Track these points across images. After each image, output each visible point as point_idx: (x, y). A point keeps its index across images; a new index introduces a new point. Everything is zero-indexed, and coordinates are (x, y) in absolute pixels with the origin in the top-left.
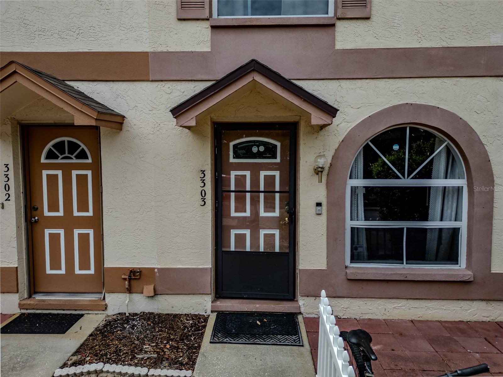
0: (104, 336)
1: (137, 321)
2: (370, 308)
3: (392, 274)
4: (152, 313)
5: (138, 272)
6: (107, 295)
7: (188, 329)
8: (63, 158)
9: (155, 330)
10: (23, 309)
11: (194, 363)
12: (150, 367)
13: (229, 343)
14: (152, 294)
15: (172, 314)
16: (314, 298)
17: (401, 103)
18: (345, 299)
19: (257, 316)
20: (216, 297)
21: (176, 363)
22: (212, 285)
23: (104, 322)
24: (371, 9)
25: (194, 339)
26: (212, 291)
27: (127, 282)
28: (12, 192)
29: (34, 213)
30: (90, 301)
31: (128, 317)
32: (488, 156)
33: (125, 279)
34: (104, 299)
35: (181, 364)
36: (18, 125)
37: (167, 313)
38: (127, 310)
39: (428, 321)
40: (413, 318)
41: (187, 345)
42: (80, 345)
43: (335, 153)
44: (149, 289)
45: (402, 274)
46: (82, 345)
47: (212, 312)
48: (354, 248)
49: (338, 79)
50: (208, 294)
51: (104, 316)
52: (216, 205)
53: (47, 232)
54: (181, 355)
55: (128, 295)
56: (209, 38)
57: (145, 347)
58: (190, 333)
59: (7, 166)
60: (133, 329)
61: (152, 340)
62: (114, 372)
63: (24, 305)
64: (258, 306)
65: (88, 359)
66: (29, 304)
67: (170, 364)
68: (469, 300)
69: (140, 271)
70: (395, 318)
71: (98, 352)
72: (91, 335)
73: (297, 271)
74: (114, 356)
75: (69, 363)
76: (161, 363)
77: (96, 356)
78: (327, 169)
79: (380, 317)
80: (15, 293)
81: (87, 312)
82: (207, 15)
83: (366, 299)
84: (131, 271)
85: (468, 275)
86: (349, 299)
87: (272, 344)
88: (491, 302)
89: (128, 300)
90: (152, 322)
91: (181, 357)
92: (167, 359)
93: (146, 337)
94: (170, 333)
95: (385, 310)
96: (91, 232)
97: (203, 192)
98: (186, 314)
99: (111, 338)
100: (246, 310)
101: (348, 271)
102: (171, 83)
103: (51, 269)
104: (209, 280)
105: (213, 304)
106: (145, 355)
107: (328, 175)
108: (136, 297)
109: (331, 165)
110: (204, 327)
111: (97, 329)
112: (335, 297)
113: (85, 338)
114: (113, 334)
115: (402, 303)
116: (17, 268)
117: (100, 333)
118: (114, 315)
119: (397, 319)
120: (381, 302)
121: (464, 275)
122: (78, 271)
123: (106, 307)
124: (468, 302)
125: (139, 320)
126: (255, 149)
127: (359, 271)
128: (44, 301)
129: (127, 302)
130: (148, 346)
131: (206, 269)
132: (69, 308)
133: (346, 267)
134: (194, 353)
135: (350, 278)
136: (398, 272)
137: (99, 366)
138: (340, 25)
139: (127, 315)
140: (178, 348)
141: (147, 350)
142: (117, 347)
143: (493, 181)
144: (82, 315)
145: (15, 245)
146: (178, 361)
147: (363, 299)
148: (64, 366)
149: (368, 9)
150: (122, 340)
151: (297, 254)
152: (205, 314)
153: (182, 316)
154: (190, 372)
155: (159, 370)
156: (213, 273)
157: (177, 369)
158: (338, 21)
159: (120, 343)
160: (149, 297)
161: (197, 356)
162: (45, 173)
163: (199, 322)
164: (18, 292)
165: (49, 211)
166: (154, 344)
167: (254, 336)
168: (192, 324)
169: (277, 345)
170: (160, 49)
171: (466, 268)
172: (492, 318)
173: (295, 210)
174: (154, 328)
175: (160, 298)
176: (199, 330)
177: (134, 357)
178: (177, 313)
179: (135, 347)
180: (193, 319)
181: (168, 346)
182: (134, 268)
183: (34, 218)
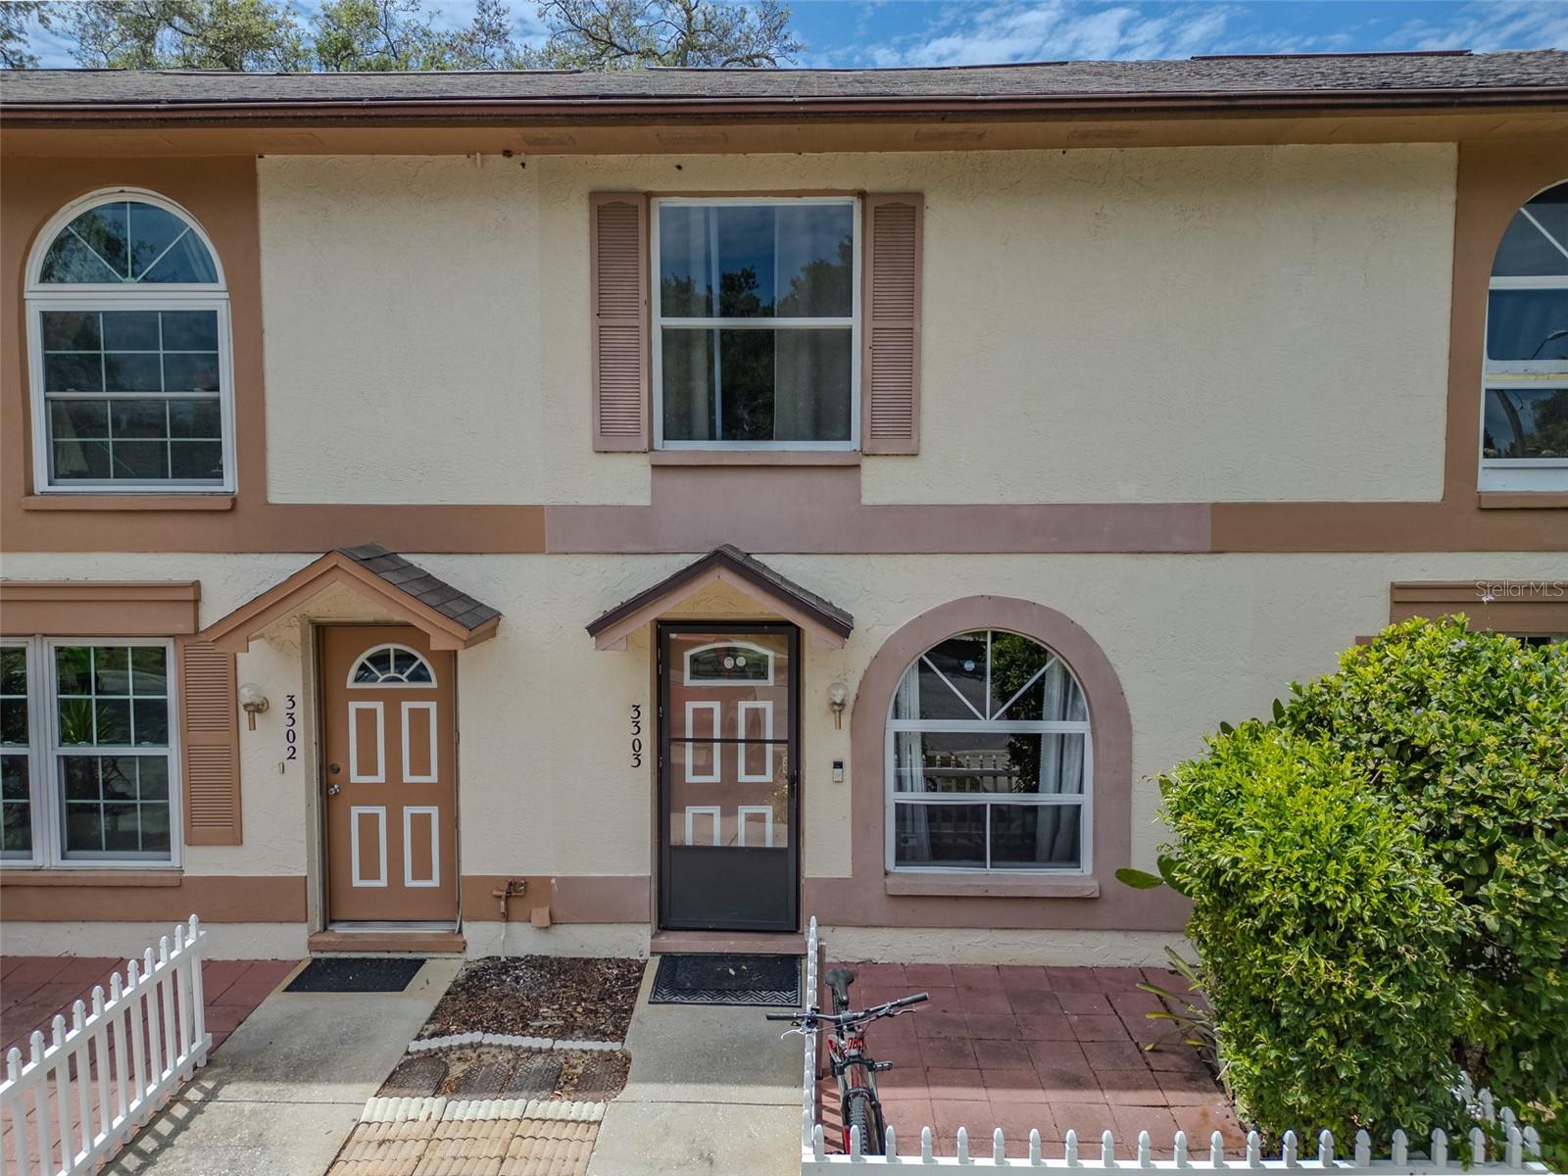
0: (471, 996)
1: (522, 970)
2: (928, 945)
3: (962, 887)
4: (547, 957)
5: (522, 885)
6: (465, 925)
7: (611, 983)
8: (385, 680)
9: (554, 984)
10: (317, 951)
11: (624, 1032)
12: (555, 1038)
13: (680, 1003)
14: (547, 923)
15: (581, 959)
16: (831, 928)
17: (971, 594)
18: (885, 930)
19: (731, 961)
20: (659, 928)
21: (595, 1033)
22: (652, 906)
23: (464, 973)
24: (919, 440)
25: (623, 998)
26: (653, 917)
27: (502, 903)
28: (299, 744)
29: (334, 777)
30: (434, 935)
31: (504, 962)
32: (1119, 684)
33: (499, 897)
34: (460, 931)
35: (604, 1034)
36: (310, 627)
37: (573, 956)
38: (504, 953)
39: (1026, 967)
40: (1001, 962)
41: (610, 1007)
42: (433, 1009)
43: (864, 677)
44: (541, 915)
45: (979, 886)
46: (437, 1009)
47: (653, 954)
48: (901, 840)
49: (866, 554)
50: (645, 923)
51: (462, 962)
52: (658, 763)
53: (356, 811)
54: (603, 1021)
55: (504, 924)
56: (649, 483)
57: (541, 1010)
58: (615, 990)
59: (291, 698)
60: (518, 983)
61: (551, 1001)
62: (500, 1045)
63: (318, 943)
64: (732, 943)
65: (453, 1028)
66: (327, 943)
67: (586, 1033)
68: (1095, 930)
69: (526, 883)
70: (970, 963)
71: (467, 1018)
72: (448, 993)
73: (803, 881)
74: (493, 1024)
75: (426, 1034)
76: (572, 1032)
77: (466, 1024)
78: (850, 703)
79: (945, 961)
80: (302, 922)
81: (431, 955)
82: (645, 446)
83: (921, 930)
84: (511, 884)
85: (1090, 887)
86: (891, 930)
87: (751, 1005)
88: (1132, 934)
89: (504, 934)
90: (548, 972)
91: (602, 1024)
92: (581, 1028)
93: (541, 996)
94: (581, 990)
95: (954, 948)
96: (434, 811)
97: (637, 742)
98: (606, 959)
99: (483, 997)
100: (712, 950)
101: (889, 881)
102: (583, 557)
103: (362, 877)
104: (647, 898)
105: (655, 941)
106: (545, 1022)
107: (853, 714)
108: (518, 928)
109: (857, 698)
110: (639, 979)
111: (455, 983)
112: (867, 927)
113: (440, 997)
114: (485, 989)
115: (981, 936)
116: (306, 877)
117: (463, 989)
118: (478, 961)
119: (974, 963)
120: (947, 934)
121: (1084, 888)
122: (409, 882)
123: (464, 947)
124: (1095, 934)
125: (526, 968)
126: (729, 663)
127: (907, 882)
128: (352, 936)
129: (502, 937)
130: (545, 1010)
131: (642, 879)
132: (399, 949)
133: (886, 874)
134: (623, 1019)
135: (892, 893)
136: (973, 883)
137: (476, 1036)
138: (867, 464)
139: (503, 959)
140: (596, 1012)
141: (546, 1015)
142: (497, 1010)
143: (1129, 727)
144: (423, 961)
145: (304, 839)
146: (599, 1030)
147: (916, 930)
148: (419, 1038)
149: (914, 441)
150: (502, 1000)
151: (802, 849)
152: (638, 958)
153: (599, 962)
154: (619, 1044)
155: (571, 1042)
156: (654, 886)
157: (597, 1039)
158: (865, 458)
159: (500, 1005)
160: (540, 928)
161: (628, 1023)
162: (353, 706)
163: (629, 972)
164: (306, 921)
165: (359, 773)
166: (557, 1007)
167: (721, 992)
168: (617, 975)
169: (758, 1005)
170: (562, 501)
171: (1092, 875)
172: (1135, 961)
173: (798, 773)
174: (552, 981)
175: (560, 930)
176: (630, 984)
177: (526, 1026)
178: (591, 957)
179: (526, 1011)
180: (619, 967)
181: (580, 1010)
182: (514, 878)
183: (333, 787)
